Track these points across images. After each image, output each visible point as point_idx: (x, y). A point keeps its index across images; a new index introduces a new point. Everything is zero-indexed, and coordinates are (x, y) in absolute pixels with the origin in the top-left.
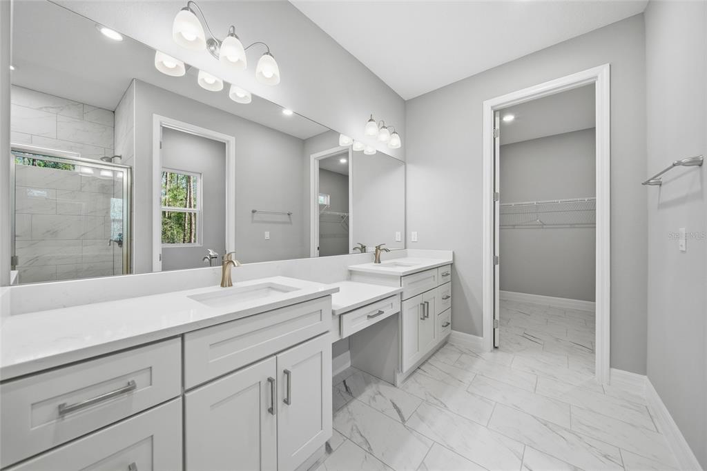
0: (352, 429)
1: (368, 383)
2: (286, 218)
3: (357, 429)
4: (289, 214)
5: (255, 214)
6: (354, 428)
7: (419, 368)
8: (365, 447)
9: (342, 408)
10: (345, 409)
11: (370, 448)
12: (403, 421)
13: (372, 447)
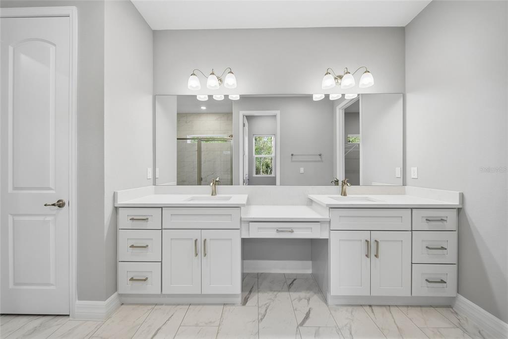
0: (266, 304)
1: (309, 289)
2: (318, 158)
3: (268, 306)
4: (320, 155)
5: (293, 157)
6: (268, 305)
7: (370, 306)
8: (260, 317)
9: (275, 291)
10: (275, 293)
11: (262, 319)
12: (302, 324)
13: (263, 320)
